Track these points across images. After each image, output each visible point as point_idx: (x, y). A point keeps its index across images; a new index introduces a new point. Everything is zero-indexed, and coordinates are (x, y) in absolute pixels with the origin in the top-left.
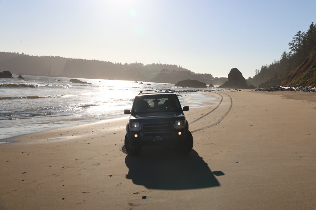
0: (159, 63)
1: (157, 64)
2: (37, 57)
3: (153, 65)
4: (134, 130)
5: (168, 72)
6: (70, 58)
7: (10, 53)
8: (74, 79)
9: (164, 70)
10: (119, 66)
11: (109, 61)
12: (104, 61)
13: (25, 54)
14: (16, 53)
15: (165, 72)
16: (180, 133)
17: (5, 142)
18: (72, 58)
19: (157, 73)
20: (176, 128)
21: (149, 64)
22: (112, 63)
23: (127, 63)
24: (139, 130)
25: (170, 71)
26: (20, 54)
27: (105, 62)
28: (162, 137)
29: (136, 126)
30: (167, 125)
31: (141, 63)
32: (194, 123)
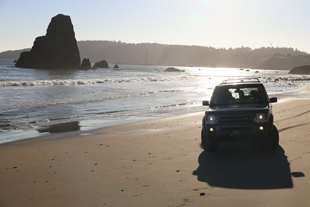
0: (271, 47)
1: (268, 48)
2: (134, 44)
3: (263, 48)
4: (210, 123)
5: (281, 57)
6: (169, 44)
7: (108, 41)
8: (171, 68)
9: (276, 54)
10: (222, 51)
11: (210, 47)
12: (205, 46)
13: (122, 42)
14: (113, 41)
15: (278, 57)
16: (261, 128)
17: (88, 134)
18: (170, 45)
19: (267, 58)
20: (257, 122)
21: (258, 48)
22: (214, 48)
23: (231, 48)
24: (215, 124)
25: (283, 56)
26: (117, 42)
27: (207, 47)
28: (240, 132)
29: (211, 119)
30: (247, 118)
31: (248, 47)
32: (297, 118)
